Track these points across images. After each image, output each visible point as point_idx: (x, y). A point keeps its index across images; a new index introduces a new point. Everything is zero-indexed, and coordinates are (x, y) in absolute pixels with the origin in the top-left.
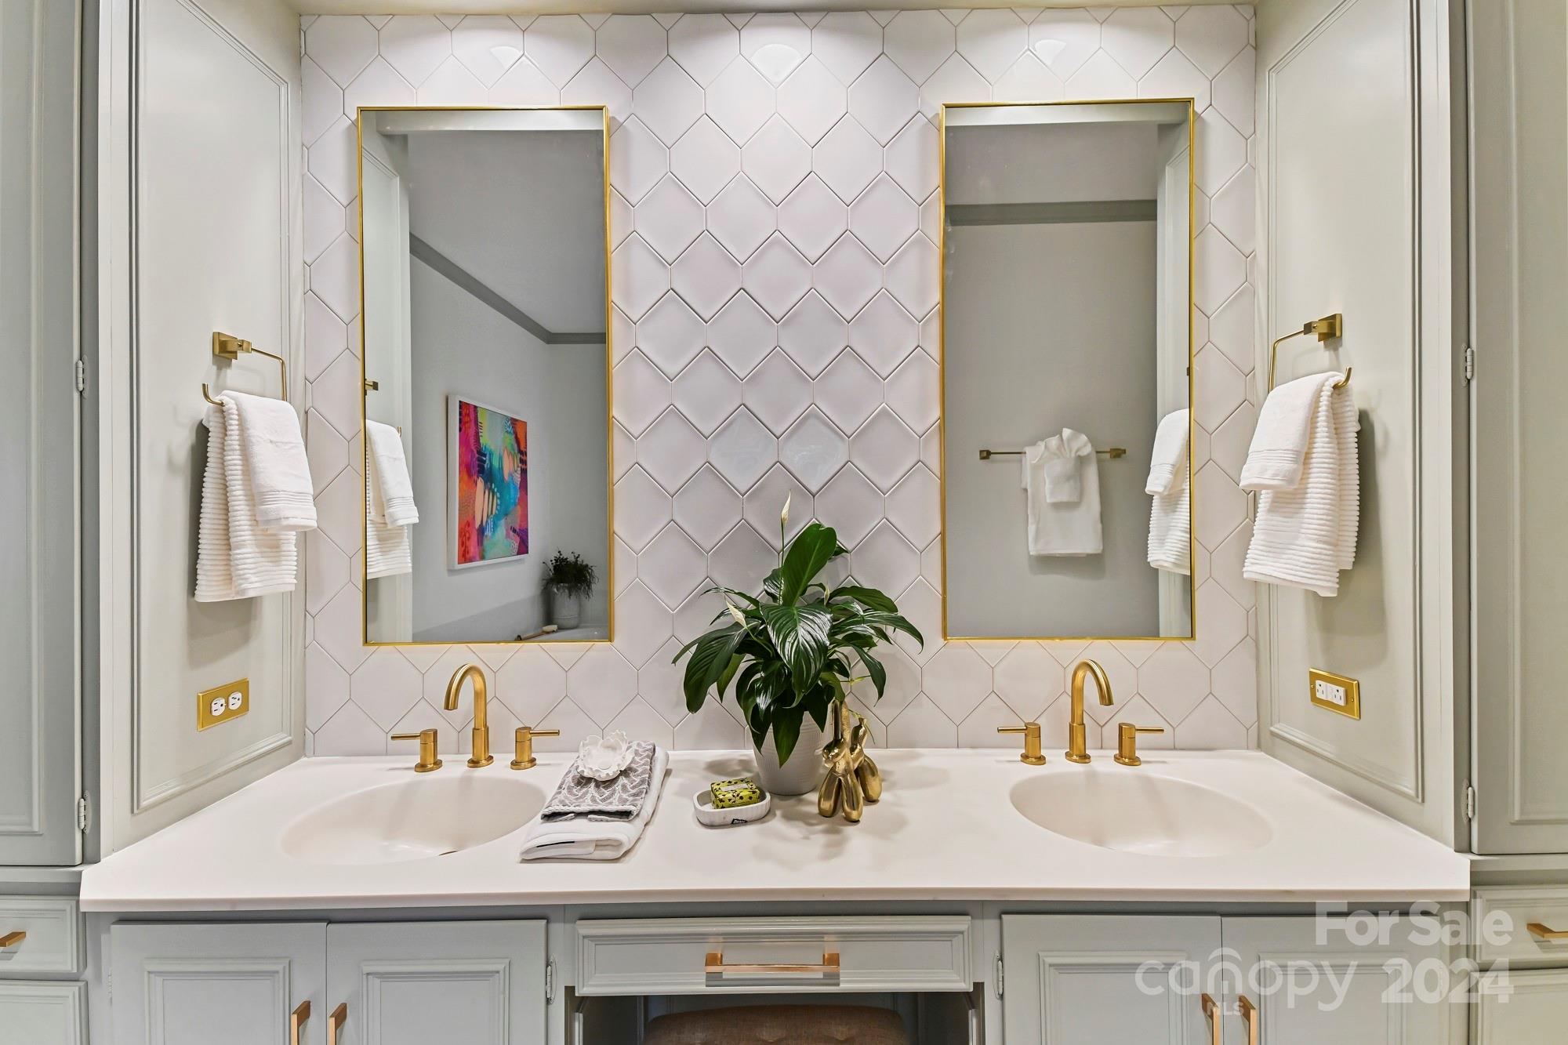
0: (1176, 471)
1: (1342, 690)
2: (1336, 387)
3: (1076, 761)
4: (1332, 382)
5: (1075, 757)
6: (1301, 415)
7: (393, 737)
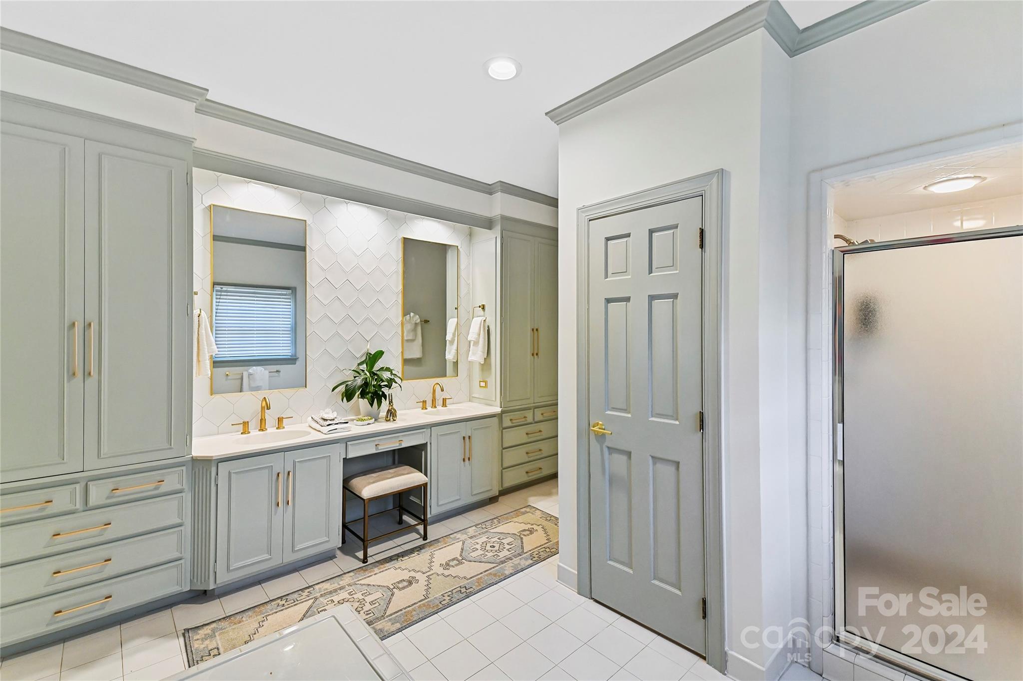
0: (454, 335)
1: (485, 383)
2: (484, 320)
3: (434, 408)
6: (478, 326)
7: (232, 425)
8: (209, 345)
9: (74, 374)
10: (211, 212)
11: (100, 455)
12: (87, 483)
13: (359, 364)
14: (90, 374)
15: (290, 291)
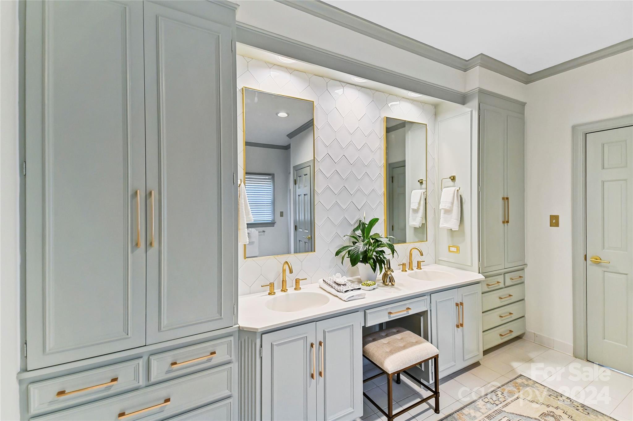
0: (419, 204)
1: (456, 248)
3: (411, 270)
4: (457, 189)
5: (411, 269)
6: (452, 195)
7: (262, 286)
8: (247, 214)
9: (137, 245)
10: (243, 94)
11: (161, 328)
12: (149, 357)
13: (354, 230)
14: (151, 244)
15: (271, 176)
